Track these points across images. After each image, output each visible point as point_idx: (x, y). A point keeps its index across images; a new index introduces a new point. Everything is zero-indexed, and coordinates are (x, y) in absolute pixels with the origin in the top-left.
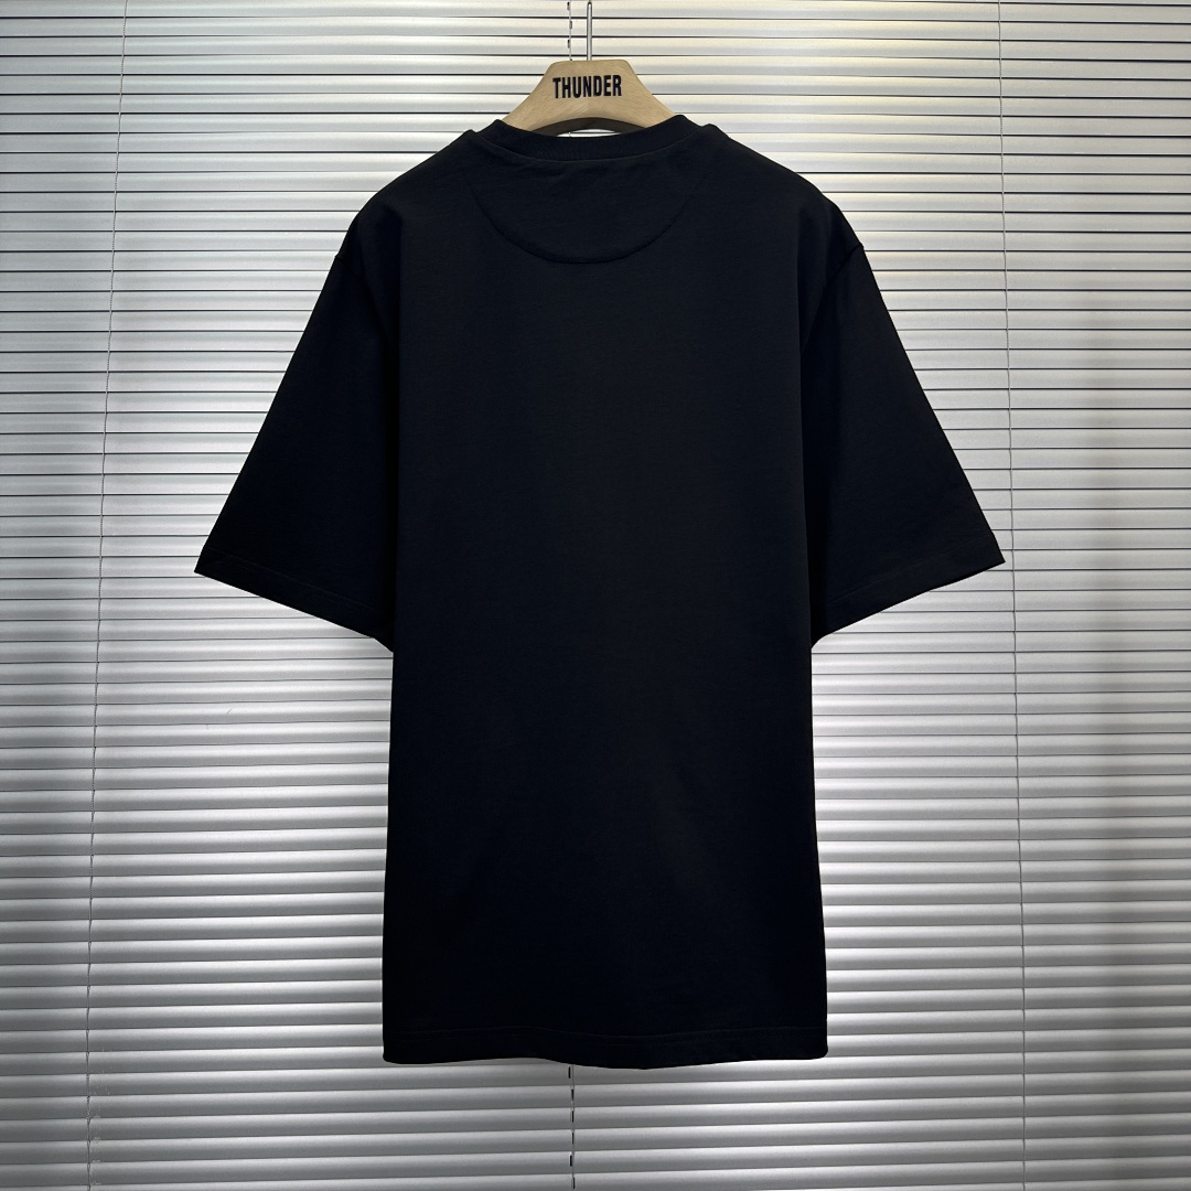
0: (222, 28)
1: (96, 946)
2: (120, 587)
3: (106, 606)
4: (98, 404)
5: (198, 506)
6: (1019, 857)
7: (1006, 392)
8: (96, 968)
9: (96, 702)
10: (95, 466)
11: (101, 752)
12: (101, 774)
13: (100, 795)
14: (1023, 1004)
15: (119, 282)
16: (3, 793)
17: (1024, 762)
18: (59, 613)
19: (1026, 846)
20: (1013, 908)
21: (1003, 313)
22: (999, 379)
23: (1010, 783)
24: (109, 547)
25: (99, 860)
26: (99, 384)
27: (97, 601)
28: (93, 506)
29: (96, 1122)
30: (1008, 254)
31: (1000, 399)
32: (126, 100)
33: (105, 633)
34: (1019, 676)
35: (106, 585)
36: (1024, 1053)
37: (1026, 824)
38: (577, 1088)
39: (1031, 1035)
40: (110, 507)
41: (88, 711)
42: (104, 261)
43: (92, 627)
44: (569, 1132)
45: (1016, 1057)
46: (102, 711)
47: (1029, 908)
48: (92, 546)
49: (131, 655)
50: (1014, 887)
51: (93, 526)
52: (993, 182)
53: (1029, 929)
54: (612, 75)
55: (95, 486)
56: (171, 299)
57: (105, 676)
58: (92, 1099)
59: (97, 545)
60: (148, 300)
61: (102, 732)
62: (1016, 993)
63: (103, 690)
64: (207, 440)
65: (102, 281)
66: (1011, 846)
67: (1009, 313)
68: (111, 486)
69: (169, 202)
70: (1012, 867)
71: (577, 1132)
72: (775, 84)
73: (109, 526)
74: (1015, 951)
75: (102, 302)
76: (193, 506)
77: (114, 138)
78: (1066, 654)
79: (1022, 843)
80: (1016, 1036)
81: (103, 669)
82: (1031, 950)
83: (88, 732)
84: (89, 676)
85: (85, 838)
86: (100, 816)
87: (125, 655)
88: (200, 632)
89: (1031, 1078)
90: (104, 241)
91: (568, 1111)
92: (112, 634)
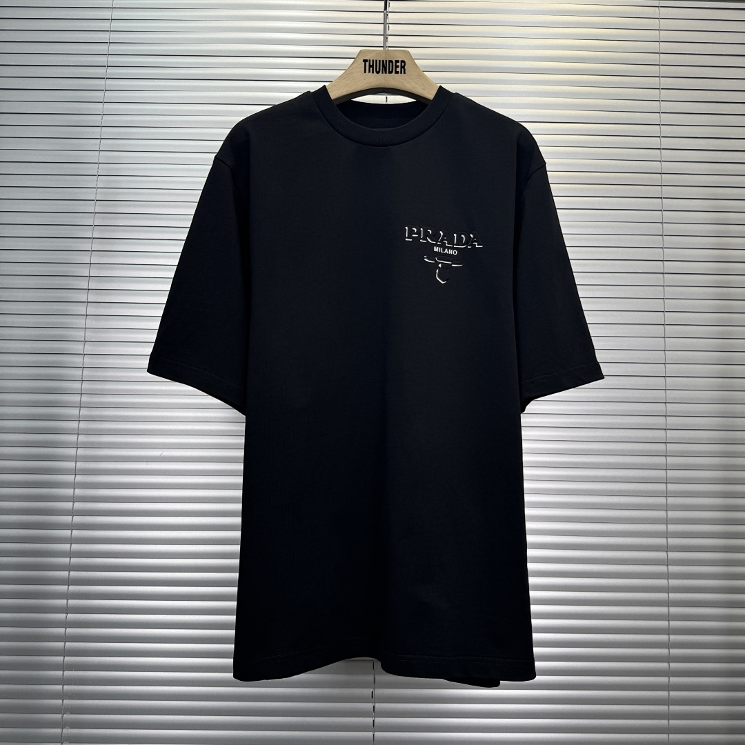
0: (171, 27)
1: (72, 602)
2: (95, 374)
3: (86, 385)
4: (86, 258)
5: (146, 323)
6: (667, 562)
7: (661, 262)
8: (71, 616)
9: (77, 446)
10: (82, 297)
11: (79, 478)
12: (78, 492)
13: (78, 505)
14: (669, 659)
15: (102, 182)
16: (2, 503)
17: (671, 500)
18: (55, 389)
19: (672, 555)
20: (663, 596)
21: (660, 212)
22: (657, 254)
23: (662, 514)
24: (89, 348)
25: (75, 547)
26: (86, 246)
27: (80, 382)
28: (80, 322)
29: (67, 716)
30: (663, 175)
31: (658, 266)
32: (110, 70)
33: (85, 402)
34: (668, 445)
35: (86, 372)
36: (669, 691)
37: (672, 541)
38: (377, 705)
39: (674, 680)
40: (91, 323)
41: (72, 452)
42: (92, 169)
43: (76, 398)
44: (371, 734)
45: (664, 694)
46: (81, 452)
47: (673, 596)
48: (79, 348)
49: (101, 416)
50: (663, 582)
51: (80, 334)
52: (654, 130)
53: (673, 610)
54: (400, 60)
55: (81, 309)
56: (133, 194)
57: (84, 430)
58: (65, 701)
59: (82, 347)
60: (119, 194)
61: (80, 465)
62: (664, 651)
63: (82, 438)
64: (153, 282)
65: (91, 182)
66: (662, 555)
67: (664, 212)
68: (92, 310)
69: (134, 133)
70: (663, 569)
71: (376, 733)
72: (517, 66)
73: (90, 335)
74: (664, 624)
75: (90, 194)
76: (143, 323)
77: (101, 94)
78: (699, 431)
79: (669, 553)
80: (664, 680)
81: (83, 425)
82: (674, 624)
83: (71, 465)
84: (74, 429)
85: (67, 533)
86: (77, 519)
87: (97, 416)
88: (145, 403)
89: (674, 708)
90: (93, 157)
91: (371, 720)
92: (89, 403)
